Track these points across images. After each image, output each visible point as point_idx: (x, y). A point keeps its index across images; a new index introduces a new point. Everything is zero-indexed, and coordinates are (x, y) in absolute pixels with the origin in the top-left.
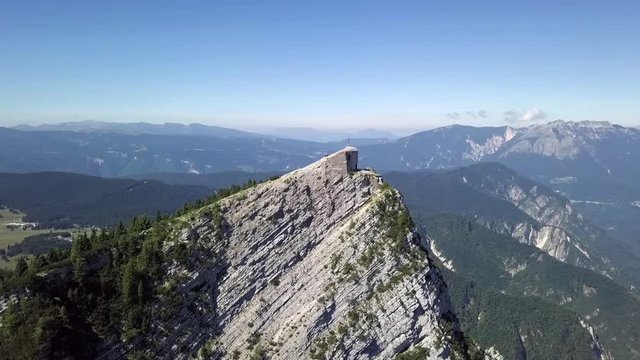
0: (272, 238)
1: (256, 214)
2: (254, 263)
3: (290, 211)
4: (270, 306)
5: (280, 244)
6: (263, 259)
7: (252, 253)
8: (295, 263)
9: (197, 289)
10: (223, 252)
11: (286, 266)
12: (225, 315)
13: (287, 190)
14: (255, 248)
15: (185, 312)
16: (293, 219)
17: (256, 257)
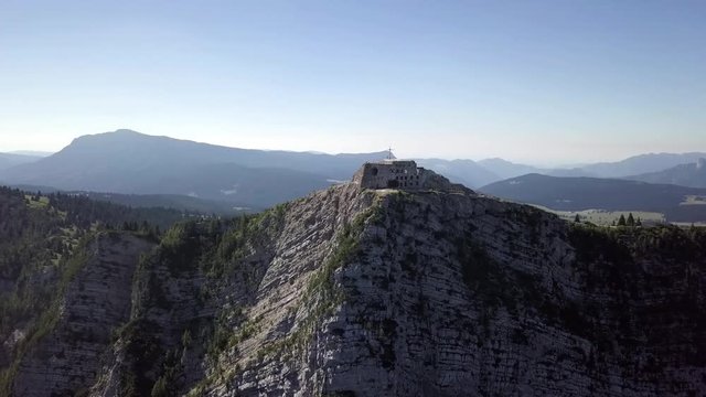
0: (301, 241)
1: (300, 216)
2: (285, 258)
3: (320, 219)
4: (280, 299)
5: (305, 248)
6: (291, 257)
7: (287, 249)
8: (308, 270)
9: (254, 264)
10: (275, 242)
11: (301, 271)
12: (261, 292)
13: (324, 199)
14: (289, 246)
15: (240, 275)
16: (320, 228)
17: (287, 253)
